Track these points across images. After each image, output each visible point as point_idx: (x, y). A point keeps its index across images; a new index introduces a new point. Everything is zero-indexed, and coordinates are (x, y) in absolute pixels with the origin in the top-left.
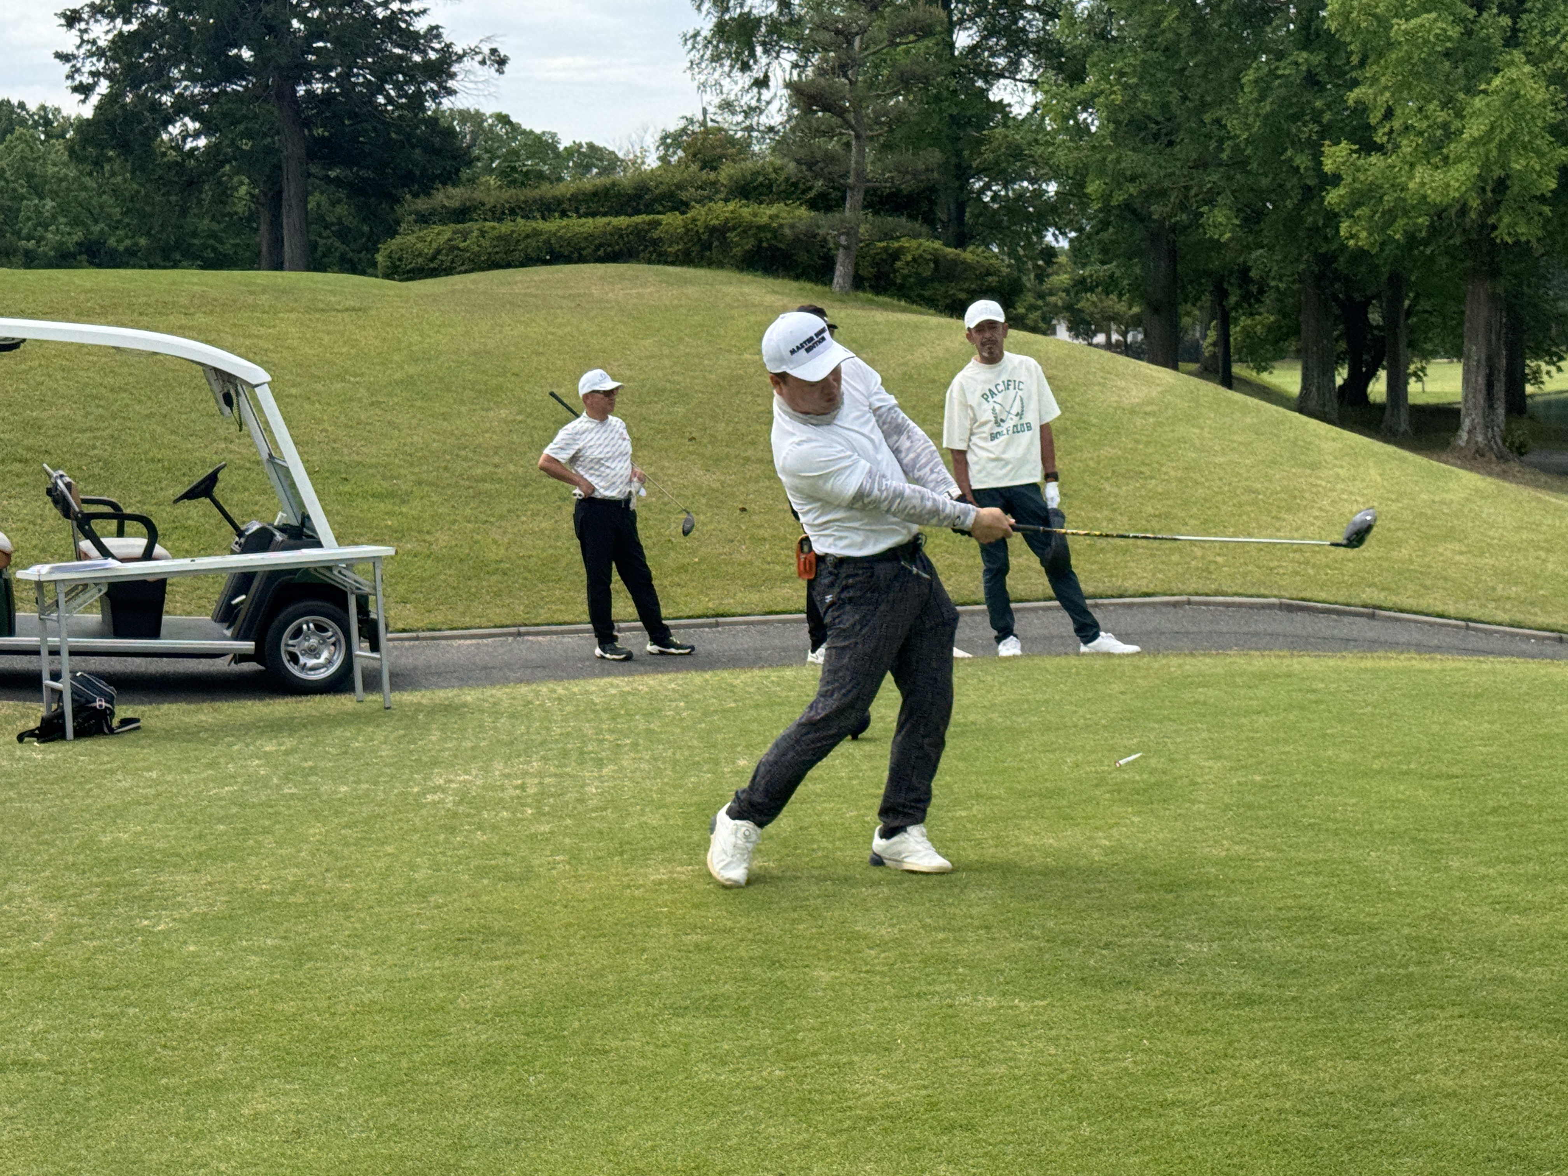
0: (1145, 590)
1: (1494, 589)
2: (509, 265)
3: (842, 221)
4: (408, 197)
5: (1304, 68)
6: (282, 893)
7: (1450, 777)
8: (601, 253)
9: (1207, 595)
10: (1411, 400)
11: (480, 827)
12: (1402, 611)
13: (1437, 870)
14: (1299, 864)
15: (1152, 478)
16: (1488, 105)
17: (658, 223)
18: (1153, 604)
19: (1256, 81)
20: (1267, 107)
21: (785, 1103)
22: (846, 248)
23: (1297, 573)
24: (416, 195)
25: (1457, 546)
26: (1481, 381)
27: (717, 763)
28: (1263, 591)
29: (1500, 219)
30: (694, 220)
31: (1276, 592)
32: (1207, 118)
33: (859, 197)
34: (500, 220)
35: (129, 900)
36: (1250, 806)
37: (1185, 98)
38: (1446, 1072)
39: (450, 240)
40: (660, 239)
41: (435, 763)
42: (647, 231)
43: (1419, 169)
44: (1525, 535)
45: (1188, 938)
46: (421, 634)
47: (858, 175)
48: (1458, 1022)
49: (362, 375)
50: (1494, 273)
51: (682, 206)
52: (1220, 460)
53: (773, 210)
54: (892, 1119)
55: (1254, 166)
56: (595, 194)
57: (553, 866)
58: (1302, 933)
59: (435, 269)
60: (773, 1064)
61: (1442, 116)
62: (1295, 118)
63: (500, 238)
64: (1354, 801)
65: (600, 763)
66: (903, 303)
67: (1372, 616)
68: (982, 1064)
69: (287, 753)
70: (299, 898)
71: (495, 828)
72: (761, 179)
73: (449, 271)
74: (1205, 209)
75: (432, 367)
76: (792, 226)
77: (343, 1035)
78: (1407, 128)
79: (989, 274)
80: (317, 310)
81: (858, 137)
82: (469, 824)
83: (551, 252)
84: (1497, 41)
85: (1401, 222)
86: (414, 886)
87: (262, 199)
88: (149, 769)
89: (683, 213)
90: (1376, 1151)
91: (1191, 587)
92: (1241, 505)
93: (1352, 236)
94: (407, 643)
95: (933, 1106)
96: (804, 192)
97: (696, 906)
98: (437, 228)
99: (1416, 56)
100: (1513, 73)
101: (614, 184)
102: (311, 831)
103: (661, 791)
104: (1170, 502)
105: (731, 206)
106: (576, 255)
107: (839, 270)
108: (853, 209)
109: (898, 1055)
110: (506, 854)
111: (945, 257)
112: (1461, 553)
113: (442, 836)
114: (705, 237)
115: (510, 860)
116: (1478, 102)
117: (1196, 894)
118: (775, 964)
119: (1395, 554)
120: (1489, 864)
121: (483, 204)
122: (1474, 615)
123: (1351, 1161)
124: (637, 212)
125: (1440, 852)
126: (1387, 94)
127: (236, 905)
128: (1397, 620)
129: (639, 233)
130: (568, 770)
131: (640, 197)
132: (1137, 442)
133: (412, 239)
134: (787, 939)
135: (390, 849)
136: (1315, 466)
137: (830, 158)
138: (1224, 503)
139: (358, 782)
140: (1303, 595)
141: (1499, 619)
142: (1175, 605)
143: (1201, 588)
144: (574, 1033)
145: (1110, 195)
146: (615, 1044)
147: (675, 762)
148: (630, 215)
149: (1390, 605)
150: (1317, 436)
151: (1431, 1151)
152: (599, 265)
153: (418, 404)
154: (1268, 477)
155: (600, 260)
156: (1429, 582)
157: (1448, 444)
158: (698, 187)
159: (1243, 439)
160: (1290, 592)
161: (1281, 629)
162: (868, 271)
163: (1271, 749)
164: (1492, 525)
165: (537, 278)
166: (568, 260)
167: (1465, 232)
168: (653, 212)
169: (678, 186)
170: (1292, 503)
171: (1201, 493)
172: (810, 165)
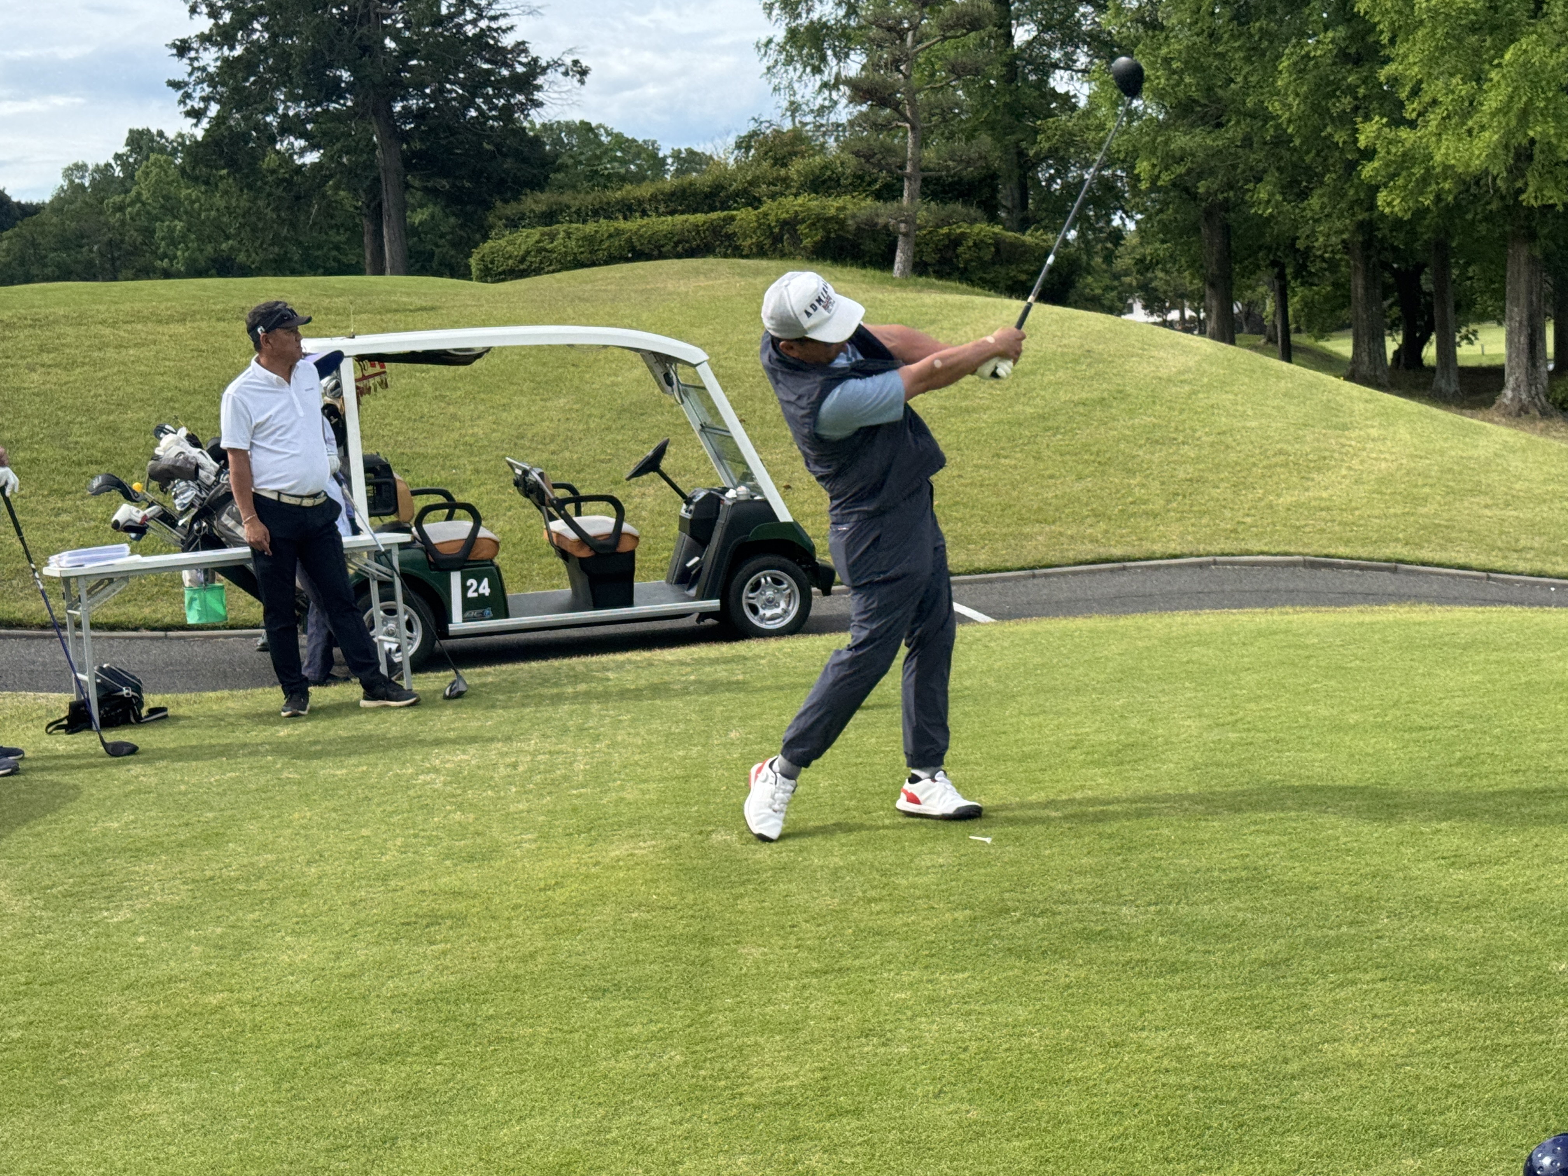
0: (1170, 551)
1: (1517, 540)
2: (593, 264)
3: (900, 209)
4: (499, 204)
7: (1424, 729)
8: (680, 249)
9: (1233, 555)
10: (1461, 363)
12: (1423, 564)
15: (1184, 443)
17: (733, 218)
18: (1180, 566)
20: (1305, 86)
22: (906, 235)
23: (1321, 531)
24: (506, 201)
25: (1483, 500)
26: (1523, 339)
27: (708, 735)
28: (1287, 548)
29: (1526, 184)
30: (766, 215)
31: (1301, 550)
33: (916, 186)
34: (584, 221)
37: (1229, 80)
38: (1355, 1040)
39: (538, 242)
40: (735, 234)
41: (437, 742)
42: (722, 227)
43: (1446, 140)
44: (1551, 487)
47: (914, 166)
50: (1532, 236)
51: (755, 202)
52: (1254, 424)
53: (840, 202)
55: (1297, 142)
56: (673, 194)
59: (524, 270)
60: (675, 1048)
63: (584, 238)
66: (965, 286)
67: (1395, 570)
68: (886, 1043)
71: (474, 806)
72: (829, 173)
73: (538, 271)
74: (1250, 186)
76: (854, 216)
78: (1433, 103)
81: (913, 128)
83: (633, 249)
84: (1521, 14)
87: (365, 211)
89: (756, 208)
91: (1216, 548)
92: (1272, 467)
93: (1388, 205)
96: (869, 184)
98: (525, 232)
101: (691, 184)
104: (1202, 466)
105: (800, 200)
106: (656, 253)
107: (899, 255)
108: (912, 198)
110: (476, 833)
111: (1005, 241)
112: (1487, 506)
114: (776, 230)
118: (707, 941)
119: (1422, 510)
121: (569, 207)
122: (1495, 566)
124: (713, 209)
127: (198, 893)
128: (1419, 573)
129: (715, 230)
130: (564, 747)
131: (716, 195)
133: (503, 242)
134: (727, 916)
136: (1345, 427)
137: (889, 150)
138: (1254, 465)
140: (1325, 552)
141: (1520, 569)
142: (1200, 565)
143: (1228, 548)
145: (1158, 176)
148: (707, 213)
149: (1412, 558)
150: (1351, 398)
152: (676, 261)
154: (1297, 439)
155: (679, 256)
156: (1454, 535)
157: (1493, 402)
158: (770, 184)
159: (1276, 403)
160: (1315, 548)
161: (1302, 585)
162: (930, 257)
163: (1252, 706)
164: (1519, 478)
165: (618, 275)
166: (649, 257)
167: (1503, 198)
168: (729, 208)
169: (750, 183)
170: (1322, 463)
171: (1233, 456)
172: (868, 156)
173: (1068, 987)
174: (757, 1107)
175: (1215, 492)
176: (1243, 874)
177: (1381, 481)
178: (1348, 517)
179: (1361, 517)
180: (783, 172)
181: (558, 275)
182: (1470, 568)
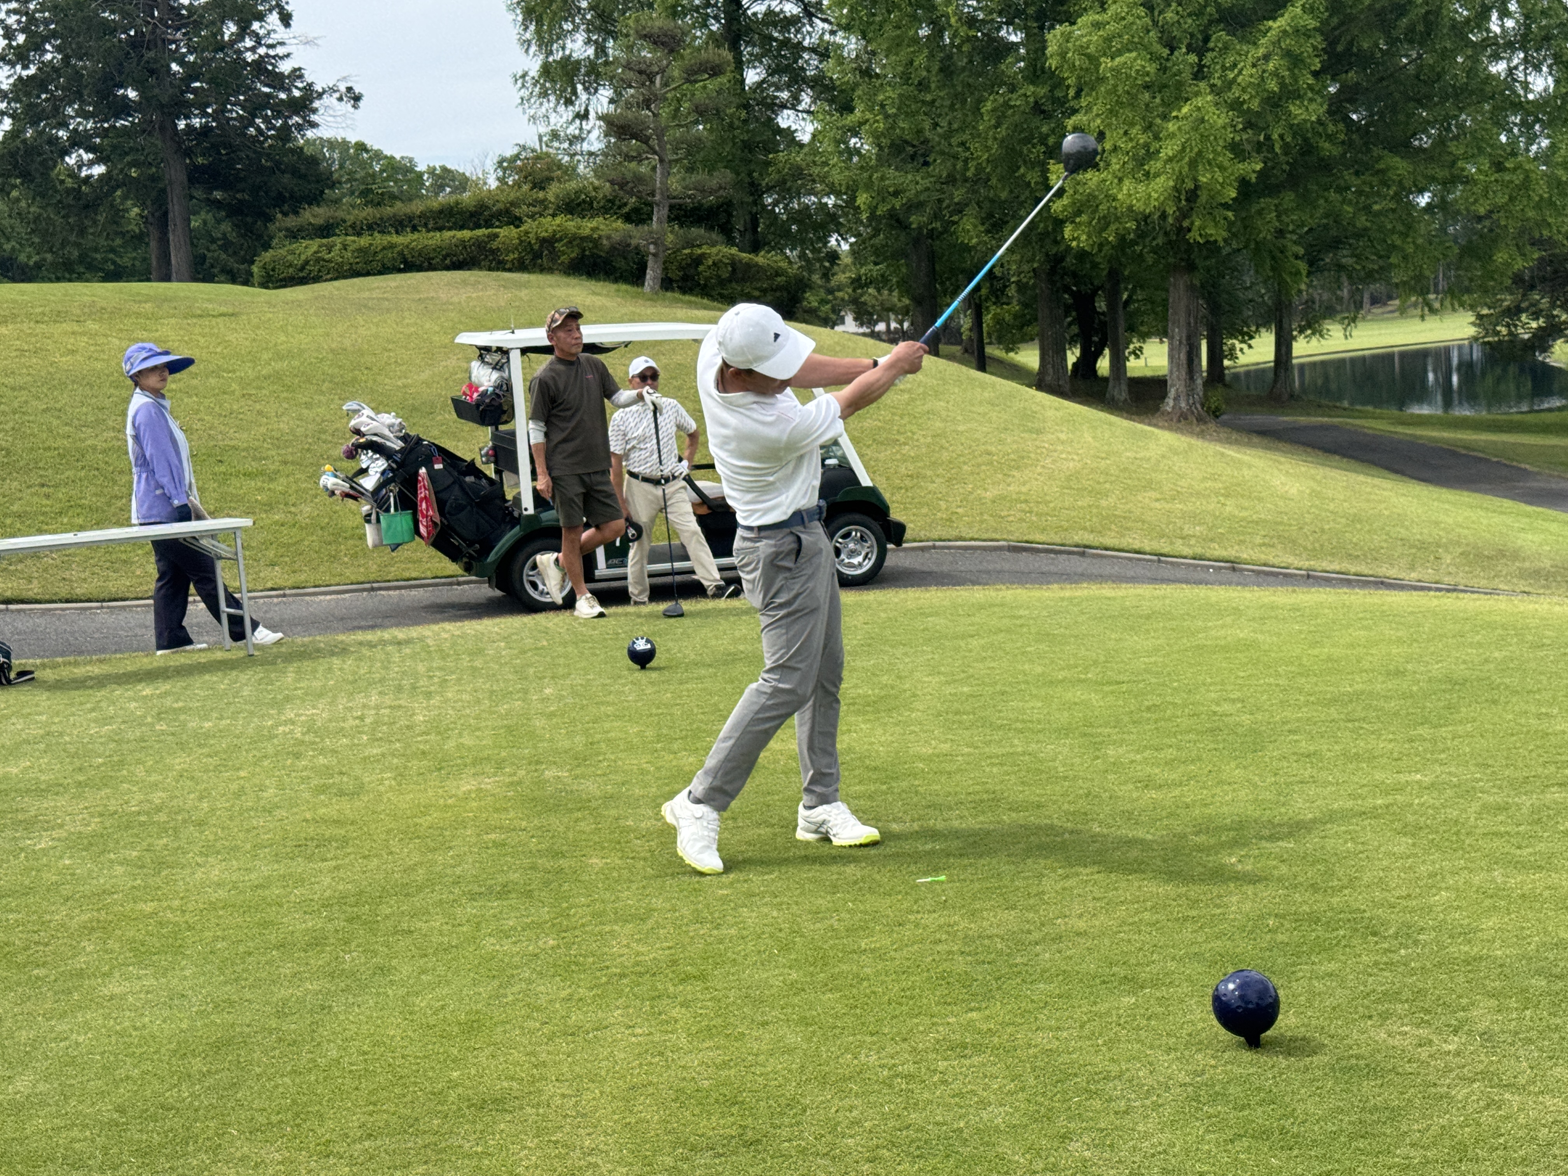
1: (1181, 529)
2: (368, 274)
3: (650, 232)
4: (279, 216)
5: (1032, 100)
6: (148, 813)
7: (1118, 683)
8: (448, 262)
9: (949, 540)
10: (1129, 374)
11: (322, 751)
12: (1106, 549)
13: (1098, 758)
14: (990, 757)
15: (905, 444)
16: (1179, 128)
17: (496, 236)
19: (994, 110)
20: (1002, 132)
21: (555, 965)
22: (654, 255)
23: (1022, 520)
24: (285, 214)
25: (1153, 495)
26: (1183, 356)
27: (526, 692)
28: (994, 536)
29: (1192, 223)
30: (527, 233)
31: (1005, 536)
32: (954, 141)
33: (665, 212)
34: (359, 234)
35: (17, 823)
36: (957, 713)
37: (936, 125)
38: (1080, 916)
39: (316, 252)
40: (498, 249)
41: (288, 699)
42: (487, 243)
43: (1126, 182)
44: (1209, 484)
45: (894, 820)
46: (288, 592)
47: (662, 194)
48: (1096, 877)
49: (234, 371)
50: (1191, 267)
51: (516, 221)
52: (961, 428)
53: (593, 224)
54: (641, 975)
55: (994, 181)
56: (441, 212)
57: (381, 781)
58: (983, 812)
59: (304, 278)
60: (547, 935)
61: (1142, 139)
62: (1027, 141)
63: (360, 250)
64: (1040, 704)
65: (429, 695)
66: (705, 301)
67: (1083, 554)
68: (718, 927)
69: (160, 696)
70: (162, 817)
71: (334, 752)
72: (583, 197)
73: (317, 279)
74: (955, 218)
75: (296, 363)
76: (609, 238)
77: (190, 928)
78: (1115, 149)
79: (777, 274)
80: (194, 316)
81: (661, 161)
82: (314, 750)
83: (405, 262)
84: (1187, 75)
85: (1113, 227)
86: (262, 803)
87: (151, 219)
88: (41, 714)
89: (517, 227)
90: (1019, 980)
91: (935, 534)
92: (979, 465)
93: (1074, 239)
94: (275, 600)
95: (674, 962)
96: (619, 208)
97: (496, 810)
98: (305, 243)
99: (1120, 88)
100: (1199, 102)
101: (457, 203)
102: (177, 761)
103: (477, 718)
104: (920, 464)
105: (558, 220)
106: (426, 264)
107: (649, 273)
108: (660, 221)
109: (650, 923)
110: (341, 773)
111: (740, 261)
112: (1157, 500)
113: (289, 762)
114: (536, 247)
115: (345, 779)
116: (1172, 126)
117: (904, 784)
118: (558, 854)
119: (1104, 503)
120: (1138, 752)
121: (344, 221)
122: (1166, 550)
123: (999, 988)
124: (478, 226)
125: (1101, 743)
126: (1099, 121)
127: (108, 825)
128: (1103, 556)
129: (480, 245)
130: (402, 702)
131: (481, 214)
132: (893, 414)
133: (283, 252)
134: (571, 835)
135: (242, 774)
136: (1039, 432)
137: (639, 179)
138: (965, 463)
139: (221, 718)
140: (1025, 538)
141: (1185, 553)
142: (922, 549)
143: (944, 535)
144: (387, 917)
145: (876, 207)
146: (419, 924)
147: (492, 692)
148: (472, 230)
149: (1097, 544)
150: (1043, 407)
151: (1061, 978)
152: (445, 272)
153: (285, 395)
154: (1001, 441)
155: (448, 268)
156: (1129, 524)
157: (1157, 409)
158: (530, 205)
159: (981, 410)
160: (1016, 536)
161: (1007, 566)
162: (676, 274)
163: (981, 665)
164: (1181, 477)
165: (393, 284)
166: (420, 269)
167: (1166, 234)
168: (491, 226)
169: (512, 204)
170: (1019, 462)
171: (945, 455)
172: (622, 185)
173: (855, 883)
174: (623, 976)
175: (932, 487)
176: (985, 796)
177: (1068, 479)
178: (1043, 508)
179: (1054, 509)
180: (541, 195)
181: (336, 283)
182: (1144, 553)
